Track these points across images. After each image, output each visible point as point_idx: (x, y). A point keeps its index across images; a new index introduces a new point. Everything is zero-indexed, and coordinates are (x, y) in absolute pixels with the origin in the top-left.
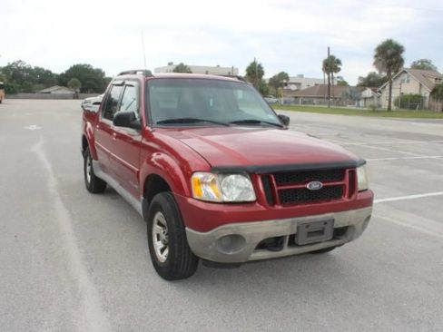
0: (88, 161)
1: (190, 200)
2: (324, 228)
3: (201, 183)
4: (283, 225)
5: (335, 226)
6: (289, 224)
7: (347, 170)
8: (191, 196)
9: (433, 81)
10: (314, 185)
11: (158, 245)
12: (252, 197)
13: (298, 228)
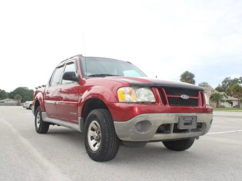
0: (38, 116)
1: (117, 104)
2: (192, 121)
3: (124, 93)
4: (171, 116)
5: (198, 122)
6: (174, 117)
7: (200, 92)
8: (118, 102)
9: (211, 92)
10: (185, 97)
11: (91, 143)
12: (153, 100)
13: (179, 119)
